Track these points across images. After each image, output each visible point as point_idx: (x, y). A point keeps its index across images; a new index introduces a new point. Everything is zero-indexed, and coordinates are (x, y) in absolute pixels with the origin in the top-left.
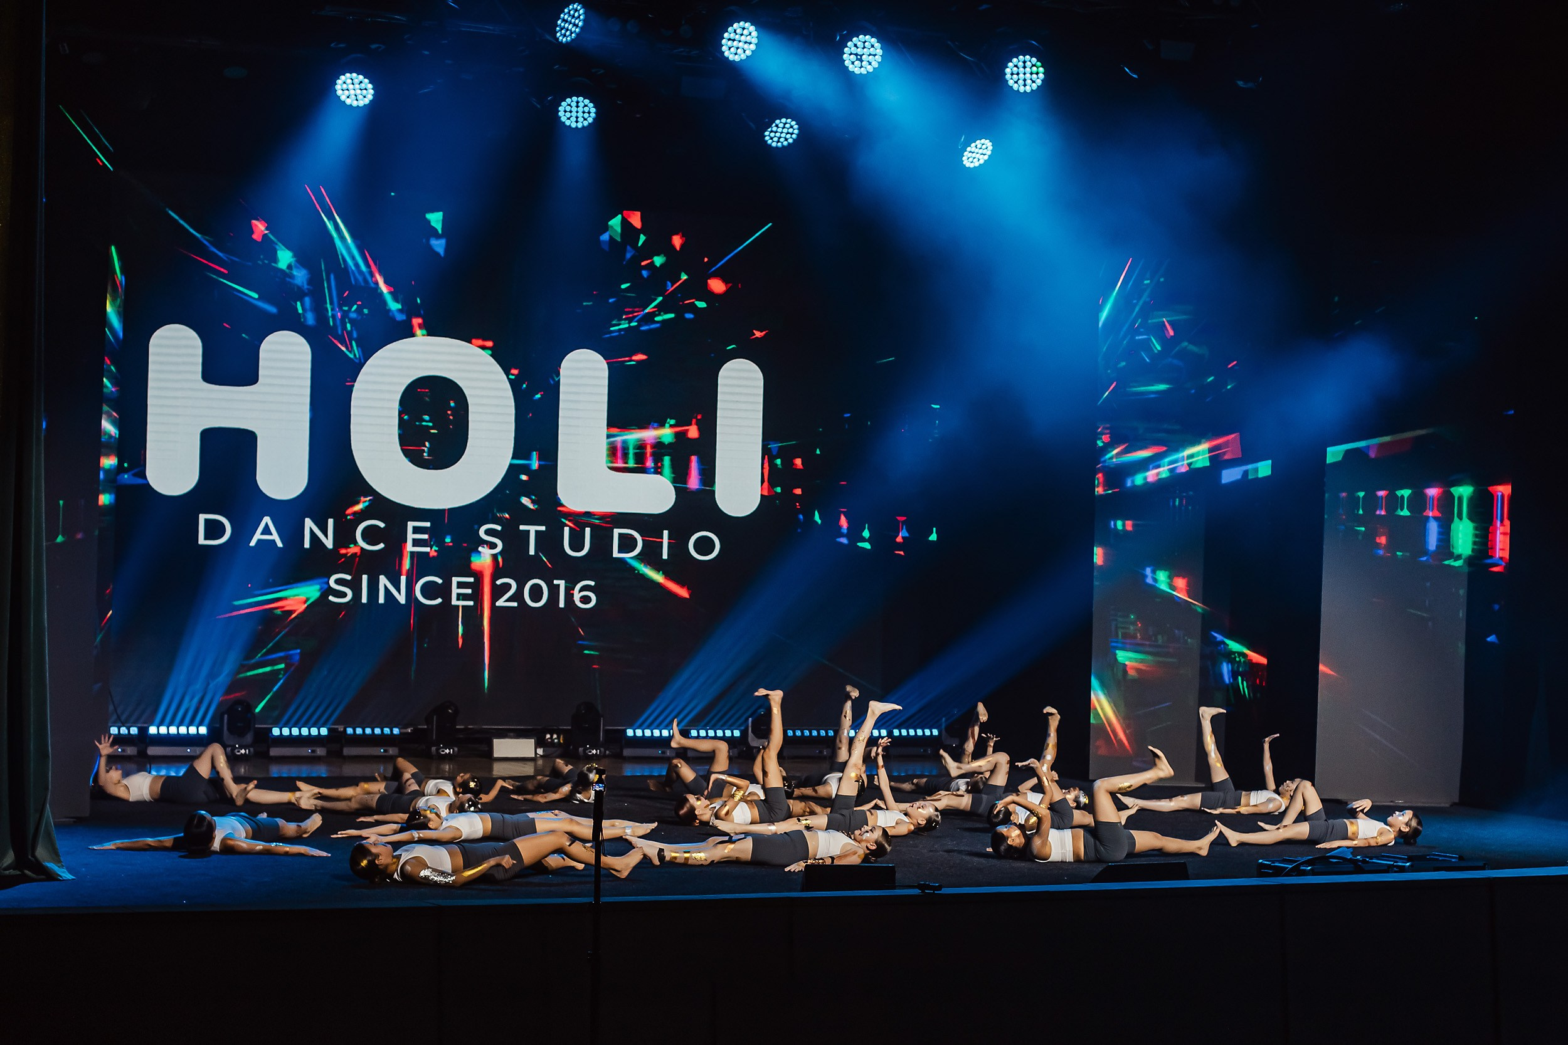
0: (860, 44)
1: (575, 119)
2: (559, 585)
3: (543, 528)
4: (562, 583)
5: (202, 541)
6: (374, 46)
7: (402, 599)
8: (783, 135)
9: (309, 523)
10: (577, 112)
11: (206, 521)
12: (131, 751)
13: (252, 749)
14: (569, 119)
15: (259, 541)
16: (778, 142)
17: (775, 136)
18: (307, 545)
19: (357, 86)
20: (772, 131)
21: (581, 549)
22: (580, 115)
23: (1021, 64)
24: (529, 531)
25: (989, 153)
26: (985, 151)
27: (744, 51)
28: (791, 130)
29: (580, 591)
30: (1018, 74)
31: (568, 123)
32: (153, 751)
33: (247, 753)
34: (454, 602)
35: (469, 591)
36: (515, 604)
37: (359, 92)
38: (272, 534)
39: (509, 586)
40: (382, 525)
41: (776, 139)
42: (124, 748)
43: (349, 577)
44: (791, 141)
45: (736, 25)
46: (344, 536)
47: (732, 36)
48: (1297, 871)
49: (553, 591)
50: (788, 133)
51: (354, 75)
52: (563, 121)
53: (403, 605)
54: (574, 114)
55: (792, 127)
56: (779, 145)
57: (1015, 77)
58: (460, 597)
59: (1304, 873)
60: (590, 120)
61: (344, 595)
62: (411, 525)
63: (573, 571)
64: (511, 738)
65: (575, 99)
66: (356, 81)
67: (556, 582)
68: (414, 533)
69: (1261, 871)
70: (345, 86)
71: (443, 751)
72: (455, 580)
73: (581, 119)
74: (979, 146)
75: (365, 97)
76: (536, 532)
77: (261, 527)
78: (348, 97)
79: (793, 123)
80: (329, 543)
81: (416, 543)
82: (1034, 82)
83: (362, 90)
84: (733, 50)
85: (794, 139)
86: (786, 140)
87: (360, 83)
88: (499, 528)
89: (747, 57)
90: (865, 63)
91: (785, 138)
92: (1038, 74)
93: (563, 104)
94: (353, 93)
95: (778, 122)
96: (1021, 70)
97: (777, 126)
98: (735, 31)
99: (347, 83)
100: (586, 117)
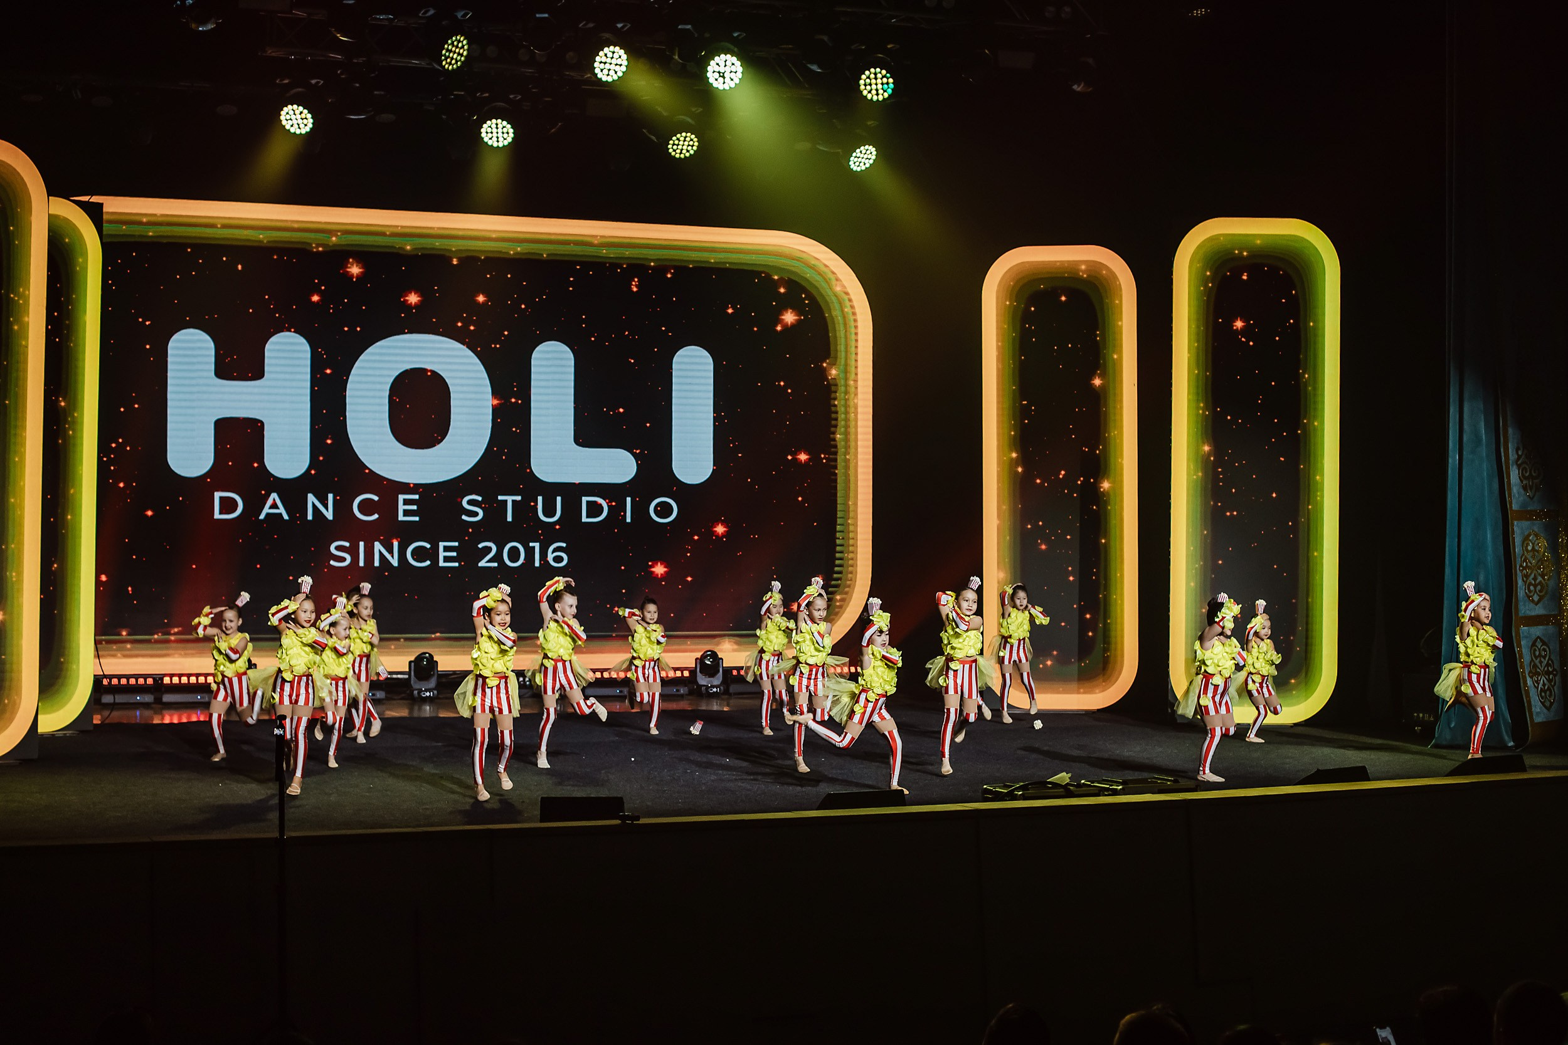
0: (722, 64)
1: (496, 139)
2: (534, 547)
3: (519, 498)
4: (537, 545)
5: (217, 515)
6: (313, 82)
7: (394, 562)
8: (685, 147)
9: (311, 498)
10: (497, 133)
11: (221, 498)
12: (148, 698)
14: (491, 139)
15: (268, 514)
16: (681, 153)
17: (677, 149)
18: (310, 517)
19: (299, 117)
20: (674, 144)
21: (553, 515)
22: (500, 135)
23: (872, 76)
24: (506, 501)
25: (875, 157)
26: (872, 153)
27: (616, 72)
28: (691, 143)
29: (554, 551)
30: (870, 85)
31: (490, 143)
32: (167, 698)
34: (442, 564)
35: (454, 554)
36: (496, 565)
37: (300, 121)
38: (278, 508)
39: (489, 549)
40: (376, 498)
41: (678, 151)
42: (143, 696)
43: (347, 544)
44: (692, 152)
45: (606, 50)
46: (343, 508)
47: (604, 59)
49: (530, 552)
50: (689, 145)
51: (295, 106)
52: (486, 141)
53: (396, 567)
54: (495, 135)
55: (692, 140)
56: (682, 156)
57: (868, 88)
58: (446, 559)
60: (510, 140)
61: (344, 559)
62: (401, 497)
63: (548, 535)
65: (494, 121)
66: (297, 112)
67: (531, 544)
68: (404, 504)
70: (288, 117)
71: (424, 694)
72: (442, 545)
73: (501, 139)
74: (864, 151)
75: (306, 125)
76: (513, 501)
77: (269, 502)
78: (292, 126)
79: (693, 136)
80: (329, 515)
81: (407, 513)
82: (885, 91)
83: (302, 119)
84: (605, 72)
85: (695, 151)
86: (688, 151)
87: (301, 113)
88: (480, 499)
89: (619, 77)
90: (727, 80)
91: (687, 150)
92: (887, 83)
93: (484, 126)
94: (295, 122)
95: (678, 136)
96: (873, 81)
97: (678, 139)
98: (606, 55)
99: (290, 114)
100: (505, 138)
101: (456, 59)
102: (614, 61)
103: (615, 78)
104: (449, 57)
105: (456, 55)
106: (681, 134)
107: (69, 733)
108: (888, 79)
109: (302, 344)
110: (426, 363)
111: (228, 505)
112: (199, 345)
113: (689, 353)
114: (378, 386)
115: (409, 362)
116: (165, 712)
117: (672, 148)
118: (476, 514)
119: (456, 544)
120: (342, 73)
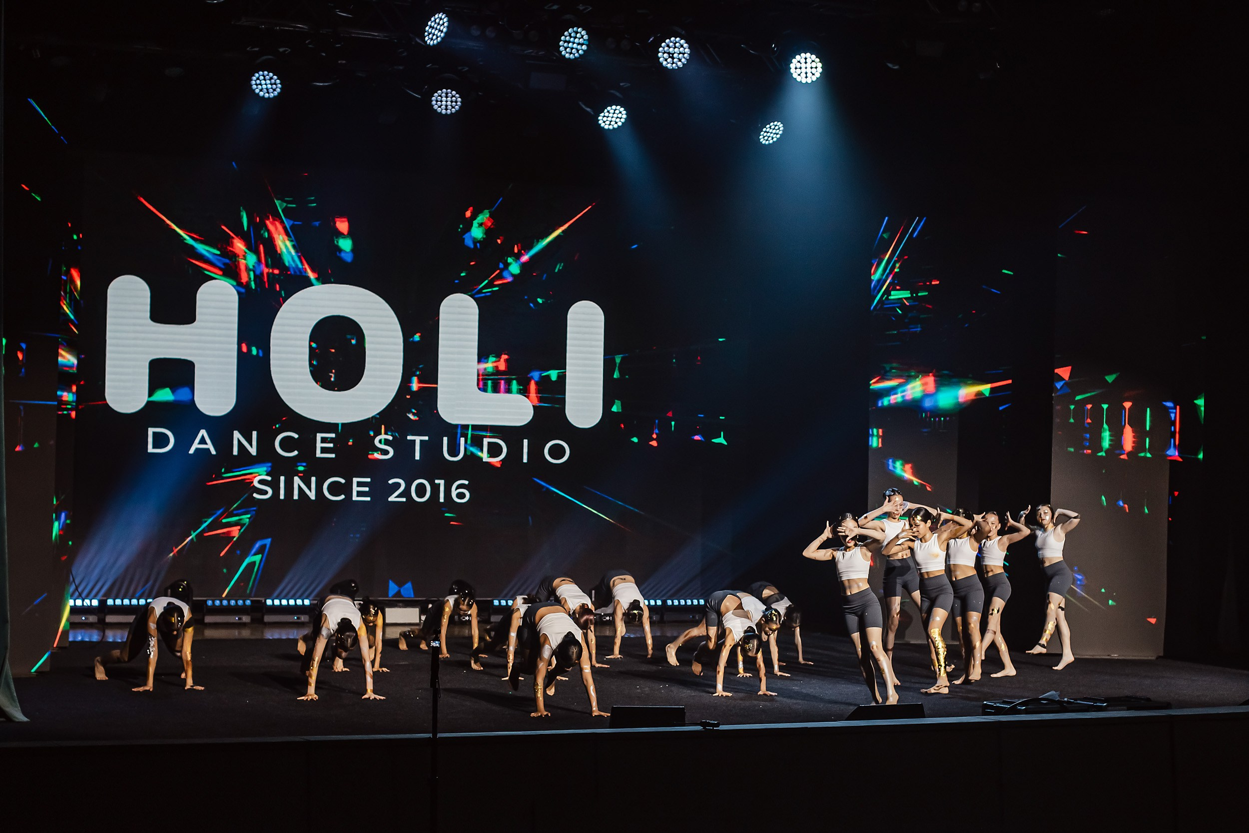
0: (672, 45)
1: (445, 107)
2: (439, 484)
3: (426, 438)
4: (442, 482)
5: (150, 449)
6: (281, 50)
7: (312, 495)
8: (614, 119)
9: (237, 435)
10: (447, 101)
11: (154, 433)
12: (92, 619)
14: (440, 107)
15: (197, 449)
16: (610, 125)
17: (606, 121)
18: (235, 452)
19: (268, 82)
20: (604, 116)
21: (457, 454)
22: (449, 103)
23: (803, 61)
24: (415, 440)
25: (781, 133)
26: (778, 131)
27: (578, 51)
28: (620, 115)
29: (456, 490)
30: (800, 68)
31: (439, 110)
32: (110, 619)
34: (355, 498)
35: (367, 489)
36: (404, 500)
37: (269, 86)
38: (206, 444)
39: (398, 485)
40: (296, 436)
41: (608, 123)
42: (87, 616)
43: (269, 478)
44: (620, 124)
45: (570, 30)
46: (265, 445)
47: (568, 38)
48: (1014, 711)
50: (617, 118)
51: (266, 73)
52: (436, 108)
53: (313, 500)
54: (444, 103)
56: (611, 127)
57: (798, 71)
58: (359, 494)
59: (1020, 712)
60: (457, 108)
61: (266, 493)
62: (319, 436)
63: (451, 473)
64: (400, 607)
65: (444, 90)
66: (267, 77)
67: (437, 481)
68: (322, 442)
69: (985, 710)
70: (258, 82)
72: (355, 480)
73: (449, 107)
74: (773, 127)
75: (274, 90)
76: (421, 441)
77: (198, 438)
78: (261, 90)
79: (622, 109)
80: (253, 451)
81: (324, 450)
82: (814, 75)
83: (271, 84)
84: (568, 50)
85: (623, 123)
86: (616, 123)
87: (271, 79)
88: (391, 438)
89: (580, 55)
90: (676, 60)
91: (615, 121)
92: (817, 68)
93: (436, 95)
94: (264, 86)
95: (607, 109)
96: (803, 65)
97: (608, 112)
98: (570, 35)
99: (261, 79)
100: (454, 106)
101: (437, 35)
102: (577, 40)
103: (576, 55)
104: (431, 33)
105: (437, 31)
106: (611, 107)
108: (817, 63)
111: (161, 440)
117: (602, 120)
118: (387, 452)
119: (369, 480)
120: (309, 43)
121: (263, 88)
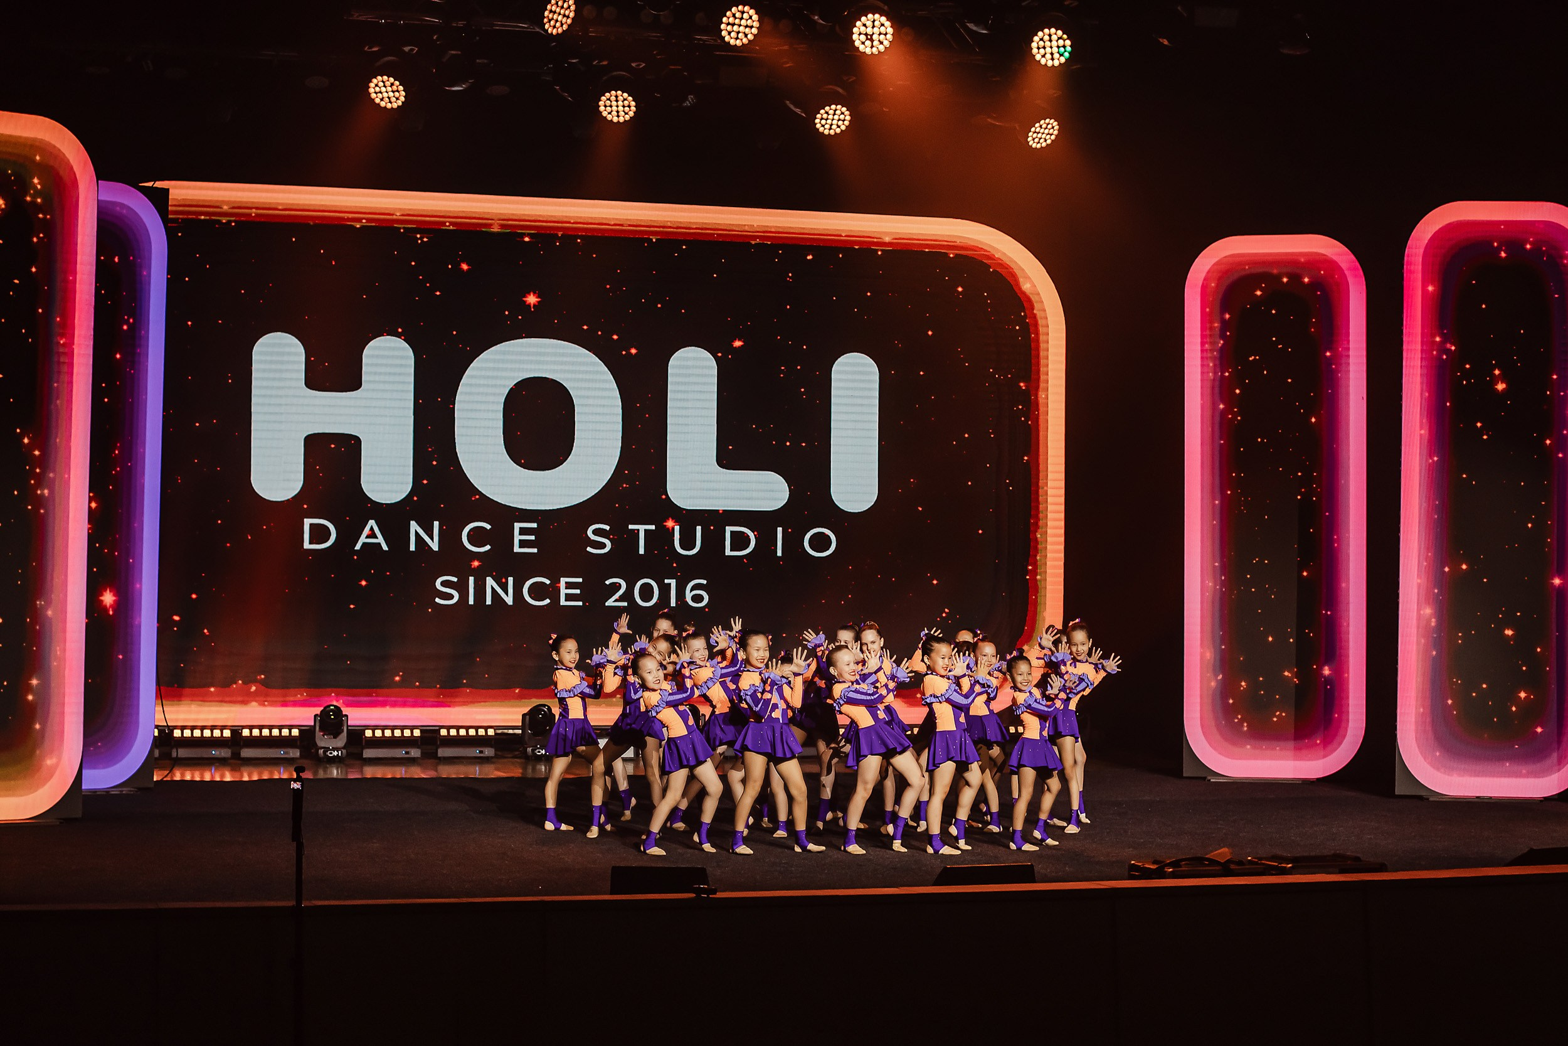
0: (869, 24)
1: (616, 114)
2: (670, 584)
3: (653, 527)
4: (673, 582)
5: (307, 545)
6: (407, 49)
7: (509, 600)
8: (835, 122)
9: (414, 526)
10: (617, 106)
11: (311, 525)
12: (225, 753)
13: (344, 751)
14: (610, 113)
15: (364, 544)
16: (830, 129)
17: (826, 124)
18: (412, 548)
19: (389, 89)
20: (822, 119)
21: (692, 547)
22: (621, 108)
23: (1046, 38)
25: (1056, 132)
26: (1051, 131)
27: (746, 36)
28: (842, 117)
29: (692, 590)
30: (1044, 48)
31: (609, 117)
32: (246, 753)
33: (340, 755)
34: (563, 602)
35: (578, 591)
37: (391, 94)
38: (377, 538)
39: (619, 586)
40: (488, 527)
41: (827, 126)
43: (455, 579)
44: (843, 128)
45: (734, 9)
46: (450, 538)
47: (731, 20)
50: (839, 120)
51: (386, 78)
52: (604, 115)
53: (510, 606)
54: (614, 108)
55: (842, 113)
56: (832, 132)
57: (1042, 51)
58: (569, 597)
60: (631, 114)
61: (451, 597)
62: (517, 526)
63: (686, 570)
65: (613, 93)
66: (388, 84)
67: (666, 581)
68: (520, 534)
69: (1131, 873)
70: (377, 89)
71: (539, 752)
72: (563, 581)
73: (622, 113)
74: (1044, 126)
75: (397, 99)
76: (646, 531)
77: (366, 531)
78: (382, 100)
79: (844, 109)
80: (435, 546)
81: (523, 544)
82: (1061, 55)
83: (393, 92)
84: (733, 35)
85: (846, 126)
86: (839, 127)
87: (392, 84)
88: (607, 528)
89: (749, 41)
90: (876, 43)
91: (837, 125)
92: (1064, 46)
93: (603, 98)
95: (827, 108)
96: (1048, 44)
97: (827, 113)
98: (734, 15)
99: (380, 86)
100: (626, 112)
101: (561, 22)
102: (743, 22)
103: (745, 41)
104: (553, 19)
105: (560, 16)
106: (830, 107)
107: (125, 790)
108: (1064, 41)
109: (403, 349)
110: (546, 371)
111: (319, 534)
112: (287, 350)
113: (850, 361)
114: (491, 398)
115: (527, 370)
116: (242, 769)
117: (820, 123)
118: (603, 546)
119: (580, 580)
120: (438, 39)
121: (384, 96)
